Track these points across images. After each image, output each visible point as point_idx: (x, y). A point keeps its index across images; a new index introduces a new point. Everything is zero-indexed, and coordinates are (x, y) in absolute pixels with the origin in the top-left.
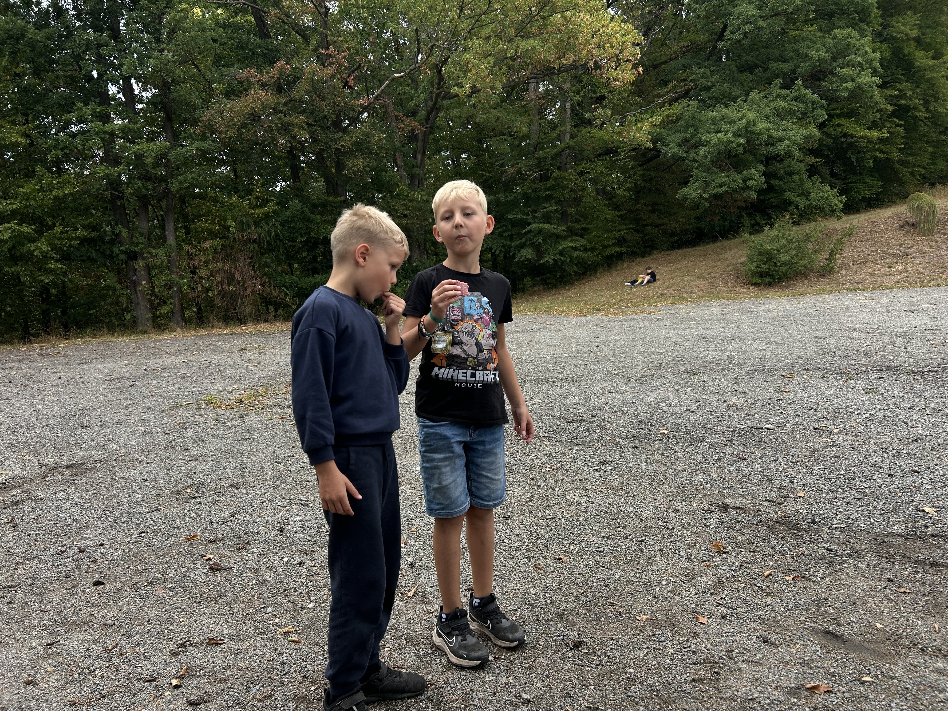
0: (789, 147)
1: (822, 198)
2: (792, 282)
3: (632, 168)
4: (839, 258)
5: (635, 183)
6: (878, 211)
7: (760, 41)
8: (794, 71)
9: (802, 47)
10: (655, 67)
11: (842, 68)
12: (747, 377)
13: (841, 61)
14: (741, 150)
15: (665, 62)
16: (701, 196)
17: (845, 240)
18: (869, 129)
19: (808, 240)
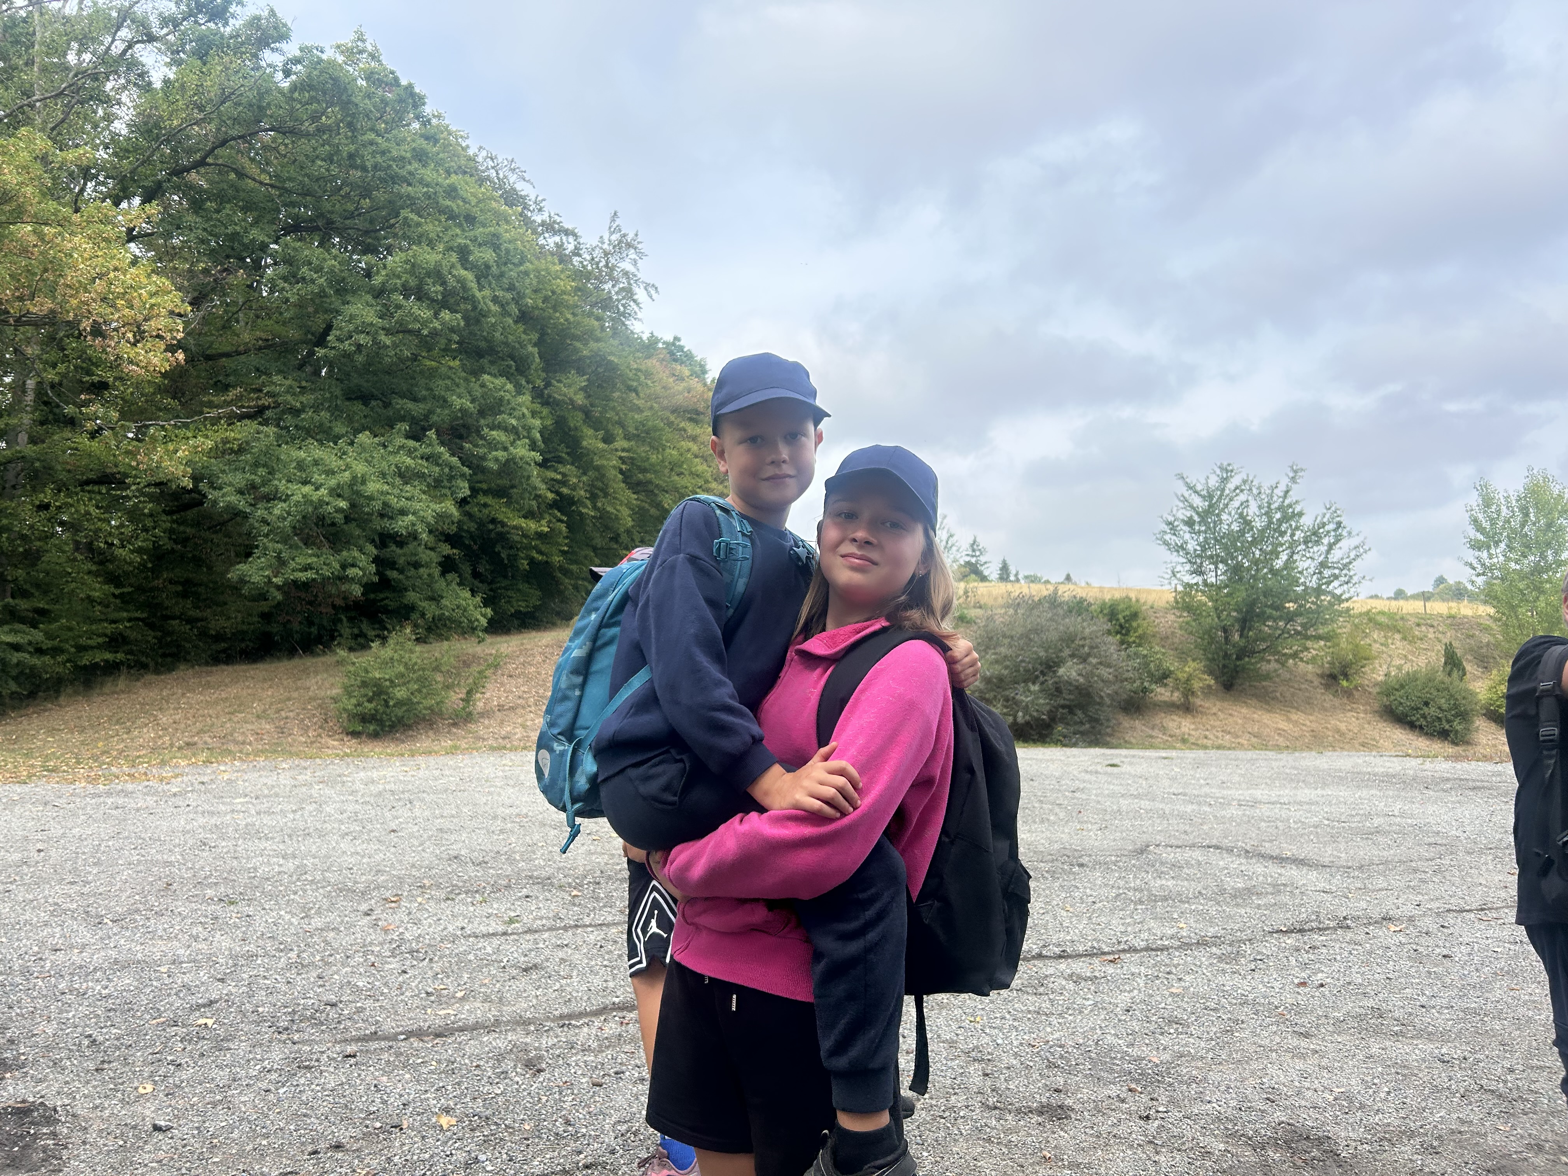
0: (414, 525)
1: (458, 607)
2: (411, 733)
3: (151, 515)
4: (480, 699)
5: (154, 542)
6: (534, 634)
7: (380, 363)
8: (426, 417)
9: (439, 387)
10: (209, 358)
11: (492, 429)
12: (326, 903)
13: (490, 420)
14: (339, 518)
15: (227, 355)
16: (270, 581)
17: (488, 673)
18: (525, 517)
19: (437, 669)
